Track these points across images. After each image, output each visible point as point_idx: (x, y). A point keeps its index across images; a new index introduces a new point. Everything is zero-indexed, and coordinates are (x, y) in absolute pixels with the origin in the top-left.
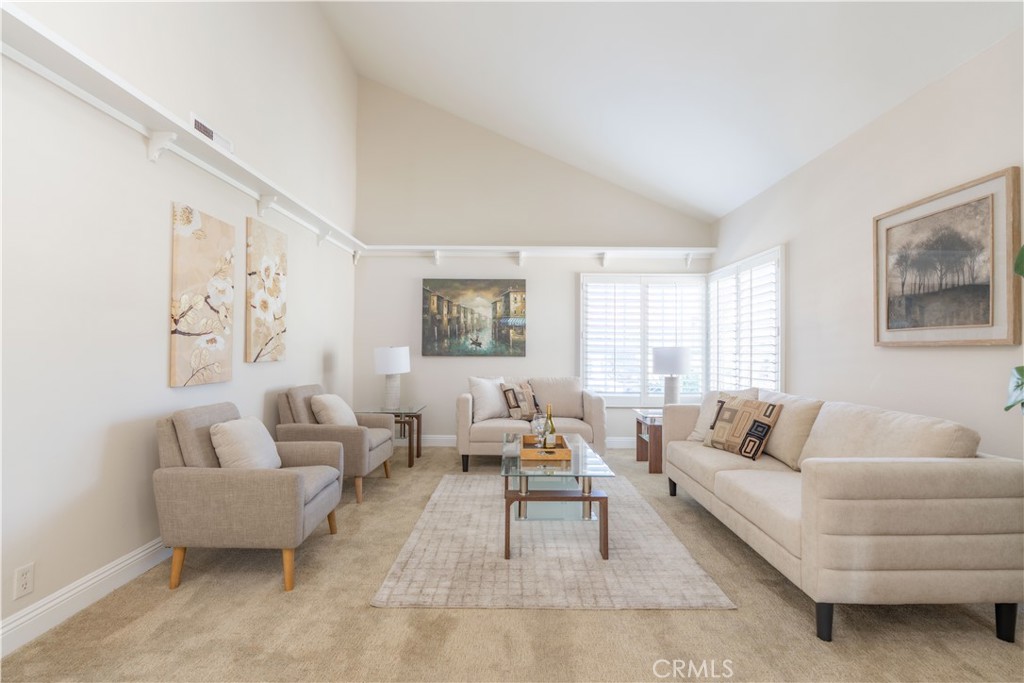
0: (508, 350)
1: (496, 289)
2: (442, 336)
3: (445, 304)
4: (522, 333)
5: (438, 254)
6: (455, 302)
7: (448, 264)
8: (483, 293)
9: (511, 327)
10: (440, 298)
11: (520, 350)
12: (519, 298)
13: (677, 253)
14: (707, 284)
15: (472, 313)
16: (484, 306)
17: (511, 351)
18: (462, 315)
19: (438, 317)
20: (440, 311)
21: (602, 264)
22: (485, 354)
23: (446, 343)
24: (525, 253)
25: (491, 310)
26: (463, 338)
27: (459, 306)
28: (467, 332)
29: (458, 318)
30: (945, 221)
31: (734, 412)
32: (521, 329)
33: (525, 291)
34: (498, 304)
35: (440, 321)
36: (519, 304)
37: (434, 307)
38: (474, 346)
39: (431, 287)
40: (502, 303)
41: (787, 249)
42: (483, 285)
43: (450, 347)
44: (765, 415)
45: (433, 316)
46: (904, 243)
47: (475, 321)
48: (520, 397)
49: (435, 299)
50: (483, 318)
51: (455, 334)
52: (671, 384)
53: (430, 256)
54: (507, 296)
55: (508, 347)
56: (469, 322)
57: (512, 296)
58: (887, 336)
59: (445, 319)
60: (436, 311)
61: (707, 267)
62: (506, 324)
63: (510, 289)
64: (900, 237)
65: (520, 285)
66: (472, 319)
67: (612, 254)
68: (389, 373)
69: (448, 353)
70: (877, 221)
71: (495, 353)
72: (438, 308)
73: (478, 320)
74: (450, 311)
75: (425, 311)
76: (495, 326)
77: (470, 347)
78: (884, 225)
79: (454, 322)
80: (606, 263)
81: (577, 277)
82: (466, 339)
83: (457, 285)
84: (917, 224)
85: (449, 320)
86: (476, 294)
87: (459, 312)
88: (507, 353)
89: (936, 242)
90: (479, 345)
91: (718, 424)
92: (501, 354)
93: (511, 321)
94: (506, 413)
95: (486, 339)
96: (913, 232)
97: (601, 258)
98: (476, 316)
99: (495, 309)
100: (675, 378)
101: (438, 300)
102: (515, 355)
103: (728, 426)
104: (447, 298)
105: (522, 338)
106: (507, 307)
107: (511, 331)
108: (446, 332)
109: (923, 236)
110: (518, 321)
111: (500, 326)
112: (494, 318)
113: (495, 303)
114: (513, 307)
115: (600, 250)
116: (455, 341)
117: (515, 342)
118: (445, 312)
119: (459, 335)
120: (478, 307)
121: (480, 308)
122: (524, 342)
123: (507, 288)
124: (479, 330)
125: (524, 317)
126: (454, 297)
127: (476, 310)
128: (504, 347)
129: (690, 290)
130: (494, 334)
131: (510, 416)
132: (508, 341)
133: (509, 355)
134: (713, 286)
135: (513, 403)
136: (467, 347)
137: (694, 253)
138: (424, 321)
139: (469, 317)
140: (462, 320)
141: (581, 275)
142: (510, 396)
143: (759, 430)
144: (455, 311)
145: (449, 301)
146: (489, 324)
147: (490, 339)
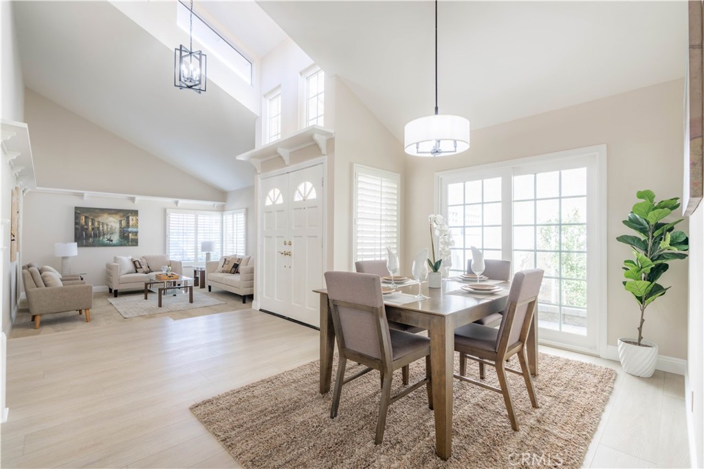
1: (121, 214)
2: (88, 236)
3: (90, 220)
4: (136, 235)
5: (86, 195)
6: (96, 219)
7: (91, 200)
8: (114, 216)
9: (130, 232)
10: (86, 217)
11: (135, 243)
12: (134, 219)
13: (210, 203)
14: (222, 216)
15: (107, 225)
16: (114, 222)
17: (130, 243)
18: (101, 226)
19: (85, 227)
21: (177, 206)
22: (115, 245)
23: (91, 240)
25: (118, 224)
26: (101, 238)
27: (99, 222)
28: (104, 235)
29: (99, 228)
31: (229, 261)
32: (136, 233)
33: (137, 216)
34: (123, 222)
35: (87, 229)
36: (134, 222)
37: (83, 221)
38: (108, 241)
39: (79, 211)
40: (125, 221)
41: (247, 210)
42: (113, 212)
43: (93, 242)
44: (237, 262)
45: (82, 227)
47: (109, 229)
48: (142, 264)
49: (84, 217)
50: (114, 228)
51: (97, 235)
52: (208, 255)
53: (82, 196)
54: (128, 217)
55: (128, 242)
56: (105, 229)
57: (131, 218)
59: (90, 228)
60: (84, 224)
61: (222, 210)
62: (127, 231)
63: (130, 214)
65: (135, 213)
66: (107, 228)
67: (181, 202)
68: (64, 256)
69: (93, 245)
71: (121, 245)
72: (85, 222)
74: (93, 224)
75: (76, 223)
76: (121, 232)
77: (106, 242)
79: (96, 229)
80: (179, 205)
81: (165, 210)
82: (104, 238)
83: (97, 211)
85: (93, 229)
86: (109, 216)
87: (99, 224)
88: (127, 244)
90: (112, 241)
91: (224, 266)
92: (125, 245)
93: (130, 230)
94: (135, 271)
95: (116, 238)
97: (177, 203)
98: (110, 227)
99: (121, 223)
100: (210, 253)
102: (132, 245)
103: (227, 266)
104: (91, 217)
105: (136, 237)
106: (128, 223)
107: (130, 234)
108: (91, 234)
110: (135, 230)
111: (124, 232)
112: (120, 228)
113: (121, 221)
114: (131, 223)
115: (177, 199)
116: (97, 239)
117: (132, 239)
118: (90, 224)
119: (99, 236)
120: (110, 222)
121: (113, 223)
122: (137, 239)
123: (127, 214)
124: (112, 234)
125: (137, 227)
126: (98, 217)
127: (109, 224)
128: (126, 242)
129: (215, 218)
130: (120, 236)
131: (137, 272)
132: (128, 239)
133: (129, 245)
134: (224, 217)
135: (138, 266)
136: (104, 242)
137: (217, 204)
138: (76, 229)
139: (105, 227)
140: (101, 229)
141: (167, 210)
142: (137, 263)
143: (236, 266)
144: (96, 224)
145: (92, 219)
146: (117, 230)
147: (118, 238)
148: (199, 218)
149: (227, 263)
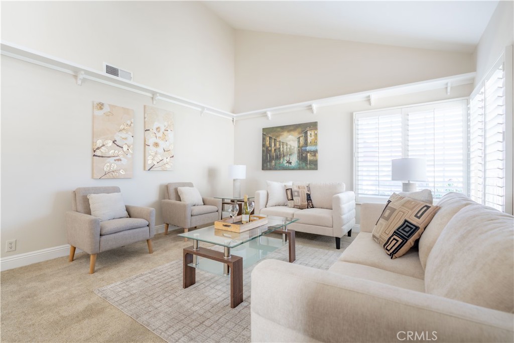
0: (306, 166)
1: (299, 130)
2: (271, 159)
3: (273, 141)
4: (315, 155)
5: (269, 114)
6: (278, 139)
7: (274, 119)
8: (293, 133)
9: (308, 152)
10: (270, 138)
11: (314, 165)
12: (313, 134)
15: (287, 145)
16: (293, 141)
17: (308, 166)
18: (282, 147)
19: (270, 148)
20: (270, 146)
21: (370, 104)
22: (293, 169)
24: (315, 106)
25: (297, 142)
26: (282, 159)
27: (280, 142)
28: (284, 156)
29: (279, 148)
31: (393, 211)
32: (315, 153)
33: (316, 129)
34: (301, 139)
35: (271, 151)
36: (313, 137)
37: (268, 143)
38: (287, 164)
39: (266, 133)
40: (303, 138)
42: (292, 128)
43: (275, 165)
44: (416, 216)
45: (267, 149)
47: (288, 150)
48: (294, 194)
49: (268, 138)
50: (293, 148)
51: (278, 158)
53: (265, 115)
54: (306, 133)
55: (306, 164)
56: (285, 150)
57: (309, 133)
59: (273, 149)
60: (268, 145)
62: (305, 150)
63: (308, 129)
65: (314, 125)
66: (287, 148)
67: (376, 95)
68: (235, 178)
69: (275, 169)
71: (299, 168)
72: (270, 143)
73: (289, 149)
74: (275, 145)
75: (264, 145)
76: (299, 153)
77: (285, 165)
79: (277, 151)
80: (372, 102)
81: (352, 115)
83: (279, 129)
85: (275, 150)
86: (288, 134)
87: (280, 145)
88: (306, 168)
90: (291, 163)
91: (381, 220)
93: (308, 148)
94: (285, 203)
95: (294, 159)
97: (368, 99)
98: (289, 146)
99: (299, 142)
101: (270, 139)
102: (311, 169)
104: (274, 138)
105: (315, 158)
106: (306, 140)
107: (308, 154)
108: (273, 157)
110: (313, 148)
111: (302, 152)
112: (299, 147)
113: (299, 138)
114: (309, 139)
115: (366, 94)
116: (278, 162)
117: (311, 161)
118: (273, 145)
119: (280, 158)
120: (289, 141)
121: (291, 141)
122: (316, 161)
123: (306, 129)
124: (290, 155)
125: (316, 145)
126: (278, 136)
127: (289, 143)
128: (304, 164)
130: (299, 156)
131: (287, 205)
132: (307, 161)
133: (308, 169)
136: (284, 165)
138: (263, 151)
139: (285, 147)
140: (281, 149)
141: (354, 113)
144: (278, 145)
145: (275, 139)
146: (296, 151)
147: (297, 160)
148: (410, 118)
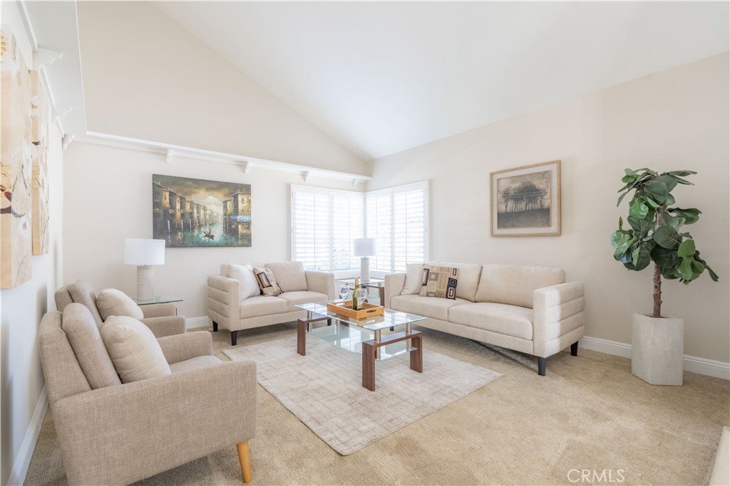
0: (236, 241)
1: (226, 190)
2: (175, 229)
3: (178, 199)
4: (249, 228)
5: (171, 153)
6: (188, 199)
7: (178, 164)
8: (215, 193)
9: (239, 223)
10: (171, 194)
11: (246, 241)
12: (245, 199)
13: (349, 177)
14: (365, 199)
15: (204, 210)
16: (215, 204)
17: (240, 242)
18: (195, 211)
19: (171, 211)
20: (172, 206)
21: (305, 180)
22: (217, 246)
23: (180, 235)
24: (252, 164)
25: (222, 208)
26: (196, 231)
27: (191, 203)
28: (200, 226)
29: (191, 213)
30: (528, 179)
31: (437, 275)
33: (250, 194)
34: (228, 203)
35: (173, 215)
36: (246, 204)
37: (166, 202)
38: (206, 238)
39: (160, 184)
40: (232, 202)
42: (214, 186)
44: (453, 274)
45: (166, 211)
46: (507, 187)
47: (208, 217)
49: (167, 194)
50: (215, 214)
51: (189, 227)
52: (365, 262)
53: (162, 153)
54: (236, 197)
55: (237, 239)
56: (202, 217)
57: (240, 197)
58: (497, 231)
59: (178, 214)
60: (168, 206)
61: (364, 188)
62: (236, 220)
63: (238, 192)
64: (505, 185)
65: (246, 189)
66: (205, 215)
67: (313, 173)
68: (141, 264)
70: (492, 175)
72: (170, 203)
73: (210, 215)
74: (182, 207)
75: (156, 205)
76: (225, 222)
77: (203, 239)
78: (496, 177)
79: (188, 216)
80: (307, 178)
81: (288, 187)
82: (200, 231)
83: (189, 183)
84: (514, 179)
85: (183, 215)
86: (208, 193)
87: (191, 208)
88: (236, 244)
89: (524, 188)
90: (212, 237)
91: (429, 282)
92: (231, 245)
93: (239, 218)
95: (218, 232)
96: (512, 182)
97: (304, 175)
98: (208, 212)
99: (225, 207)
100: (367, 259)
101: (170, 195)
103: (435, 283)
104: (180, 194)
105: (248, 232)
106: (236, 206)
107: (240, 226)
108: (179, 225)
109: (517, 185)
110: (245, 218)
111: (230, 222)
112: (225, 215)
113: (225, 202)
114: (241, 206)
116: (189, 234)
117: (243, 235)
118: (178, 207)
119: (193, 229)
120: (210, 204)
121: (212, 205)
122: (250, 235)
123: (235, 191)
124: (212, 225)
125: (250, 214)
126: (187, 194)
127: (208, 207)
128: (233, 239)
130: (225, 228)
133: (239, 246)
136: (200, 239)
137: (359, 178)
138: (155, 215)
139: (202, 212)
140: (195, 215)
141: (292, 186)
142: (263, 277)
143: (453, 283)
144: (188, 207)
145: (181, 198)
146: (220, 219)
147: (222, 232)
148: (334, 201)
149: (433, 277)
